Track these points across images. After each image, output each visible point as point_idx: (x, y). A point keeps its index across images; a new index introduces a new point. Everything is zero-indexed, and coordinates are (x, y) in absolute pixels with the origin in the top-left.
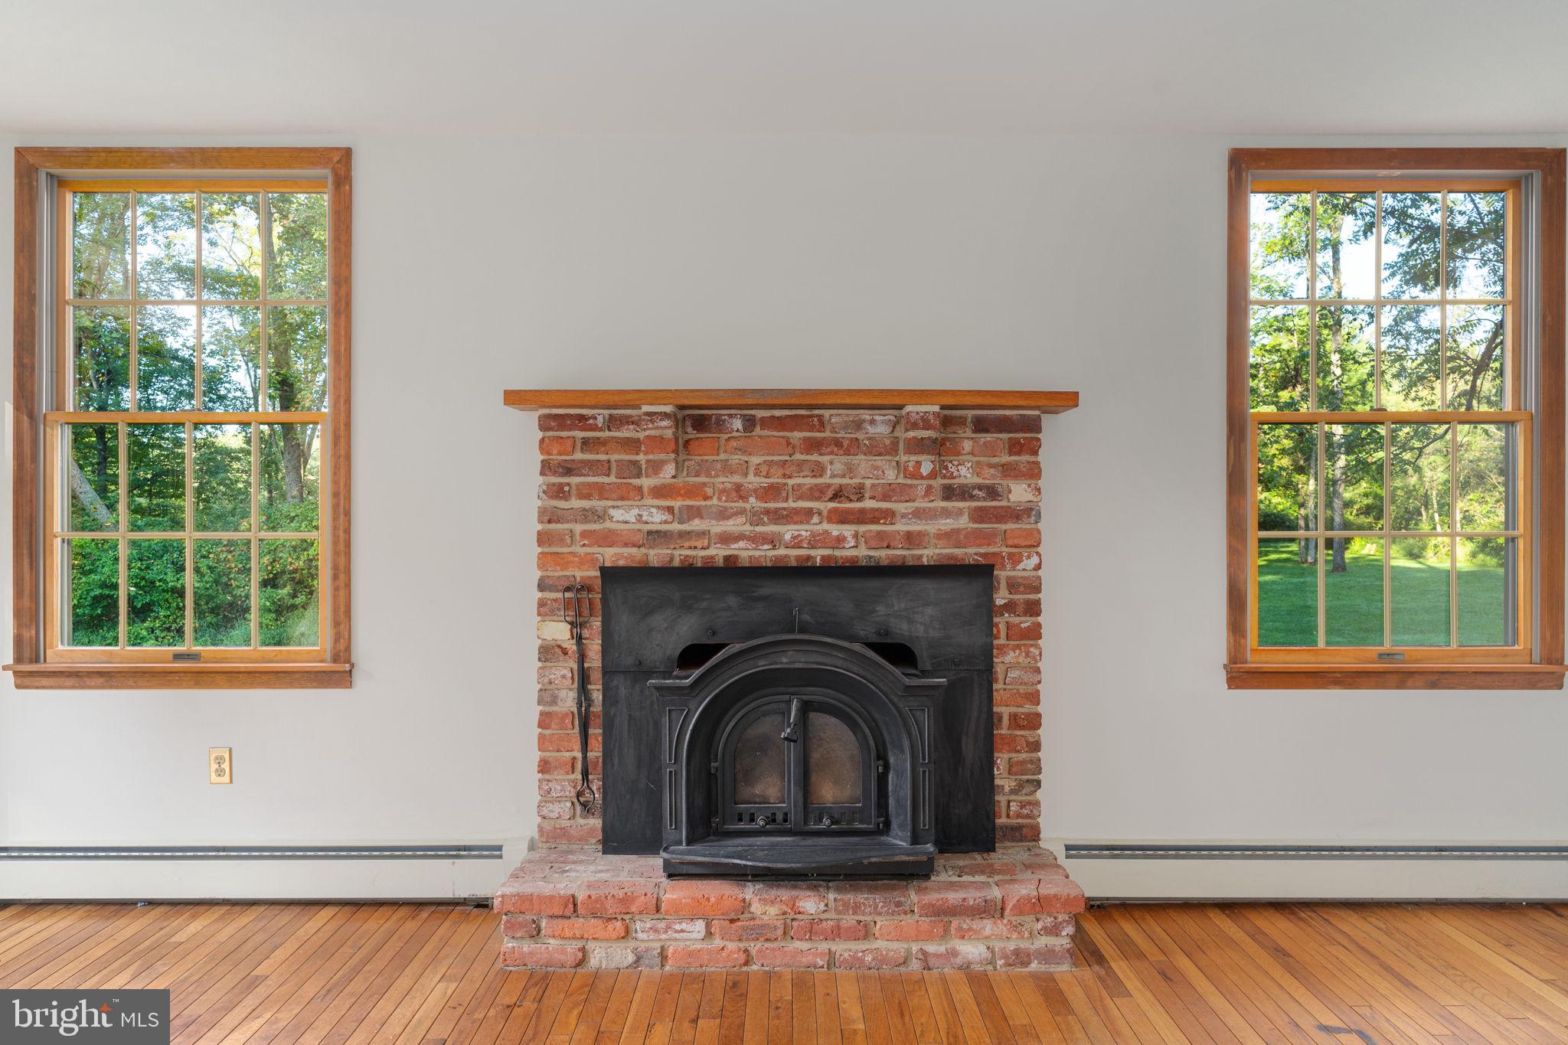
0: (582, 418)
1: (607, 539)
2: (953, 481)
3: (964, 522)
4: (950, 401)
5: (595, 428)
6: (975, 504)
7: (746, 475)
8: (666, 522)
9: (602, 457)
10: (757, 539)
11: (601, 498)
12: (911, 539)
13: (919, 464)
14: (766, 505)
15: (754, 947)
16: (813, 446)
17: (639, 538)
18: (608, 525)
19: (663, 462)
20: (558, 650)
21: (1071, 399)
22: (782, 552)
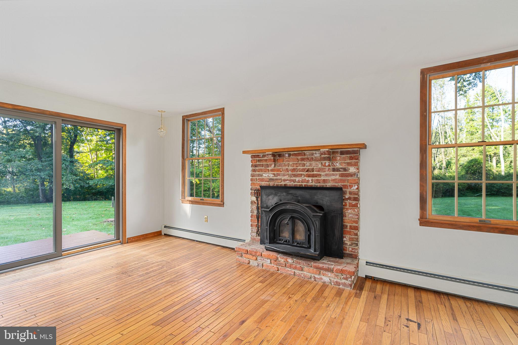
0: (258, 155)
1: (262, 180)
2: (335, 167)
3: (338, 177)
4: (331, 148)
5: (260, 157)
6: (341, 173)
7: (289, 167)
8: (273, 177)
9: (262, 163)
10: (291, 181)
11: (261, 172)
12: (324, 181)
13: (325, 163)
14: (293, 173)
15: (280, 267)
16: (303, 160)
17: (268, 180)
18: (263, 177)
19: (272, 164)
20: (254, 202)
22: (296, 183)
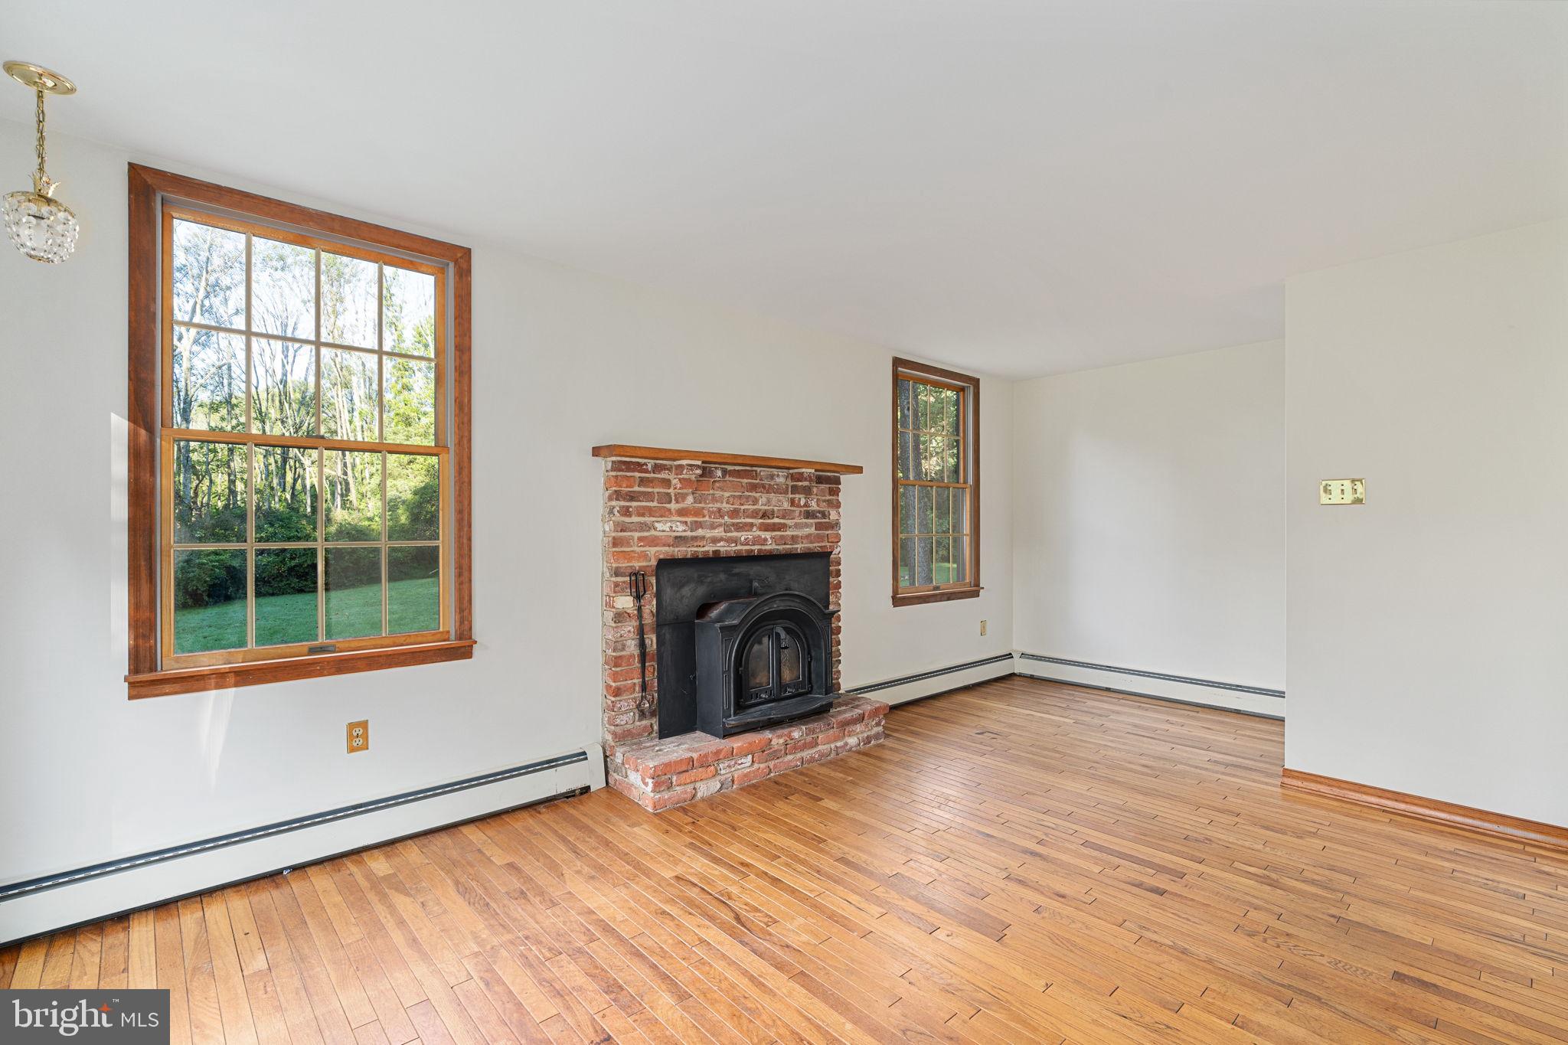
0: (638, 464)
1: (653, 542)
2: (809, 509)
3: (812, 530)
4: (819, 468)
5: (646, 471)
6: (818, 521)
7: (722, 503)
8: (685, 531)
9: (650, 490)
10: (730, 540)
11: (651, 516)
12: (794, 539)
13: (800, 499)
14: (733, 521)
16: (753, 487)
17: (671, 541)
18: (653, 532)
19: (687, 494)
20: (626, 615)
21: (859, 470)
22: (739, 547)
